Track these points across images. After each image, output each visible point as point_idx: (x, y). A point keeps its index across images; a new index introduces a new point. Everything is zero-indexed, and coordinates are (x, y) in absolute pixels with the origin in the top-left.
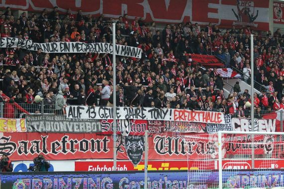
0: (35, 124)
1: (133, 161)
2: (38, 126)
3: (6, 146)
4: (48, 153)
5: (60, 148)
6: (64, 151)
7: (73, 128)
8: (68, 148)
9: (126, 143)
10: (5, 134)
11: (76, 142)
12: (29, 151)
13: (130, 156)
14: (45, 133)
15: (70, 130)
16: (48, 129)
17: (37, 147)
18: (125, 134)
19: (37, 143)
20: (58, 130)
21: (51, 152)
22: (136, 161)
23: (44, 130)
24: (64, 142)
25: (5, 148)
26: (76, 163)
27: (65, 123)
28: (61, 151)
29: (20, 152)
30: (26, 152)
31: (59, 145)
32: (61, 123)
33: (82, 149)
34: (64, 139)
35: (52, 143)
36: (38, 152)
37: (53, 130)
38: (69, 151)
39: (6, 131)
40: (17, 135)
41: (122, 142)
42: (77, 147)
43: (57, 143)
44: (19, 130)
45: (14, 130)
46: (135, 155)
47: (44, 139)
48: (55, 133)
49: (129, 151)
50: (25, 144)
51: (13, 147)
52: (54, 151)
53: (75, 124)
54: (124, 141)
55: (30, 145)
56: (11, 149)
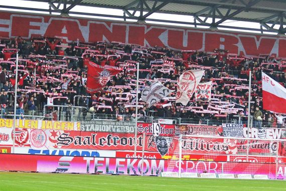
0: (87, 126)
1: (161, 153)
2: (89, 127)
3: (66, 139)
4: (96, 145)
5: (106, 142)
6: (109, 144)
7: (116, 129)
8: (112, 142)
9: (157, 141)
10: (65, 131)
11: (118, 138)
12: (82, 143)
13: (159, 149)
14: (94, 132)
15: (114, 130)
16: (97, 129)
17: (89, 140)
18: (156, 135)
19: (89, 138)
20: (104, 131)
21: (99, 144)
22: (163, 153)
23: (93, 130)
24: (109, 138)
25: (64, 140)
26: (117, 153)
27: (110, 126)
28: (106, 144)
29: (76, 143)
30: (80, 144)
31: (105, 140)
32: (107, 126)
33: (122, 143)
34: (109, 136)
35: (99, 139)
36: (89, 144)
37: (100, 130)
38: (112, 144)
39: (65, 130)
40: (73, 133)
41: (153, 140)
42: (119, 142)
43: (103, 139)
44: (76, 129)
45: (72, 129)
46: (163, 149)
47: (94, 136)
48: (102, 132)
49: (158, 146)
50: (80, 138)
51: (71, 140)
52: (101, 144)
53: (118, 127)
54: (155, 139)
55: (83, 139)
56: (69, 141)
